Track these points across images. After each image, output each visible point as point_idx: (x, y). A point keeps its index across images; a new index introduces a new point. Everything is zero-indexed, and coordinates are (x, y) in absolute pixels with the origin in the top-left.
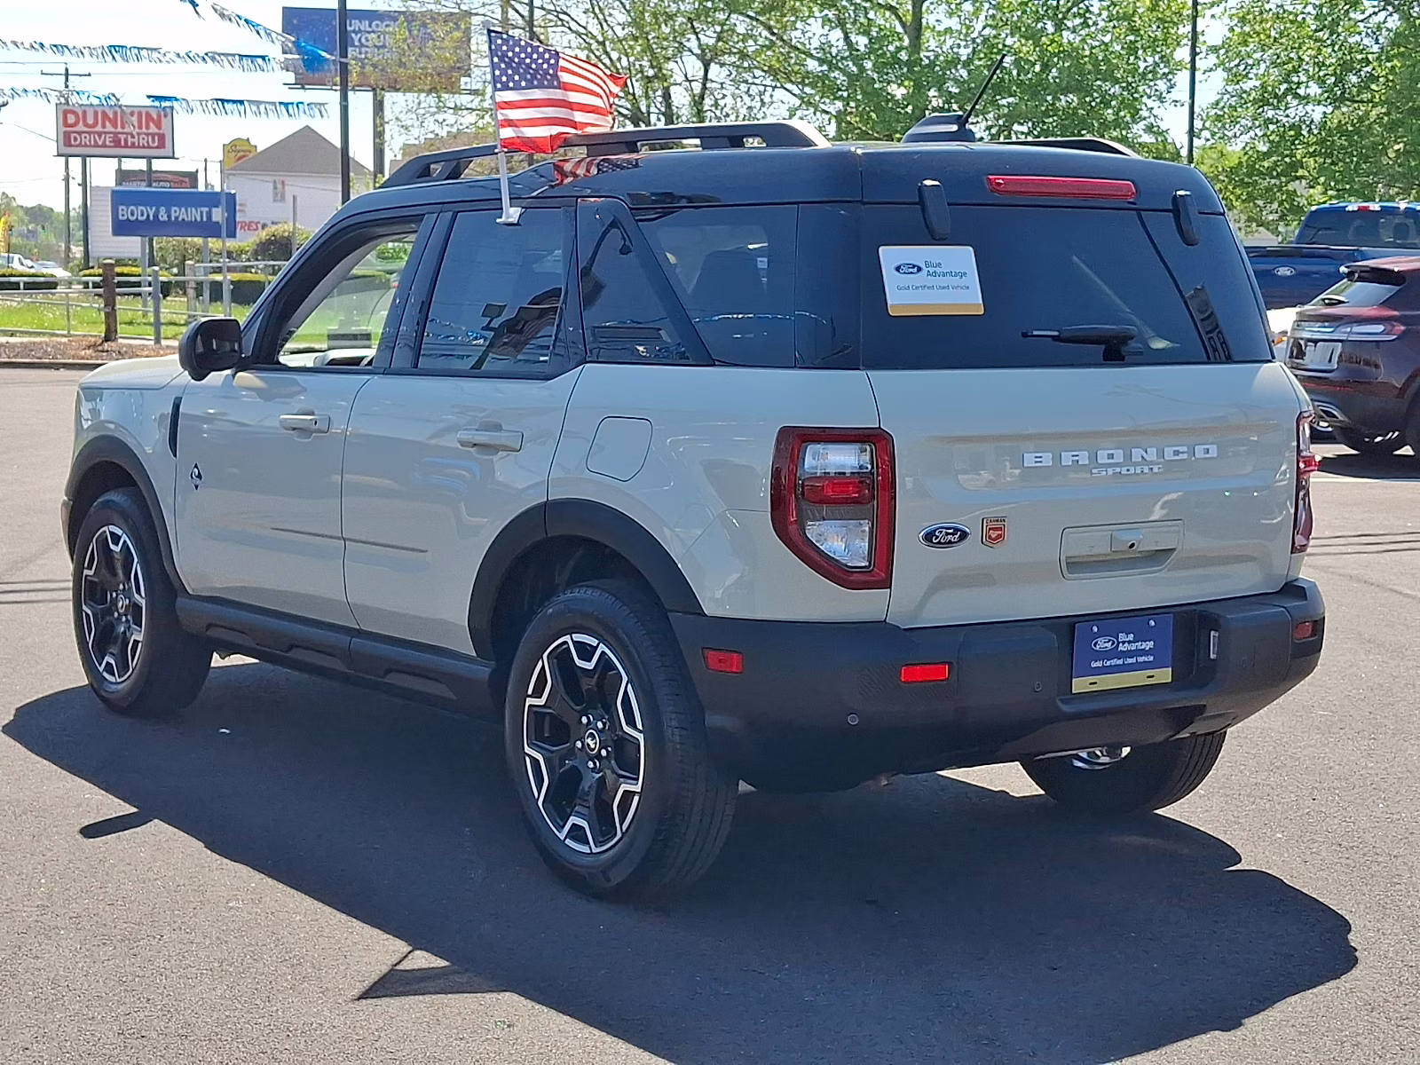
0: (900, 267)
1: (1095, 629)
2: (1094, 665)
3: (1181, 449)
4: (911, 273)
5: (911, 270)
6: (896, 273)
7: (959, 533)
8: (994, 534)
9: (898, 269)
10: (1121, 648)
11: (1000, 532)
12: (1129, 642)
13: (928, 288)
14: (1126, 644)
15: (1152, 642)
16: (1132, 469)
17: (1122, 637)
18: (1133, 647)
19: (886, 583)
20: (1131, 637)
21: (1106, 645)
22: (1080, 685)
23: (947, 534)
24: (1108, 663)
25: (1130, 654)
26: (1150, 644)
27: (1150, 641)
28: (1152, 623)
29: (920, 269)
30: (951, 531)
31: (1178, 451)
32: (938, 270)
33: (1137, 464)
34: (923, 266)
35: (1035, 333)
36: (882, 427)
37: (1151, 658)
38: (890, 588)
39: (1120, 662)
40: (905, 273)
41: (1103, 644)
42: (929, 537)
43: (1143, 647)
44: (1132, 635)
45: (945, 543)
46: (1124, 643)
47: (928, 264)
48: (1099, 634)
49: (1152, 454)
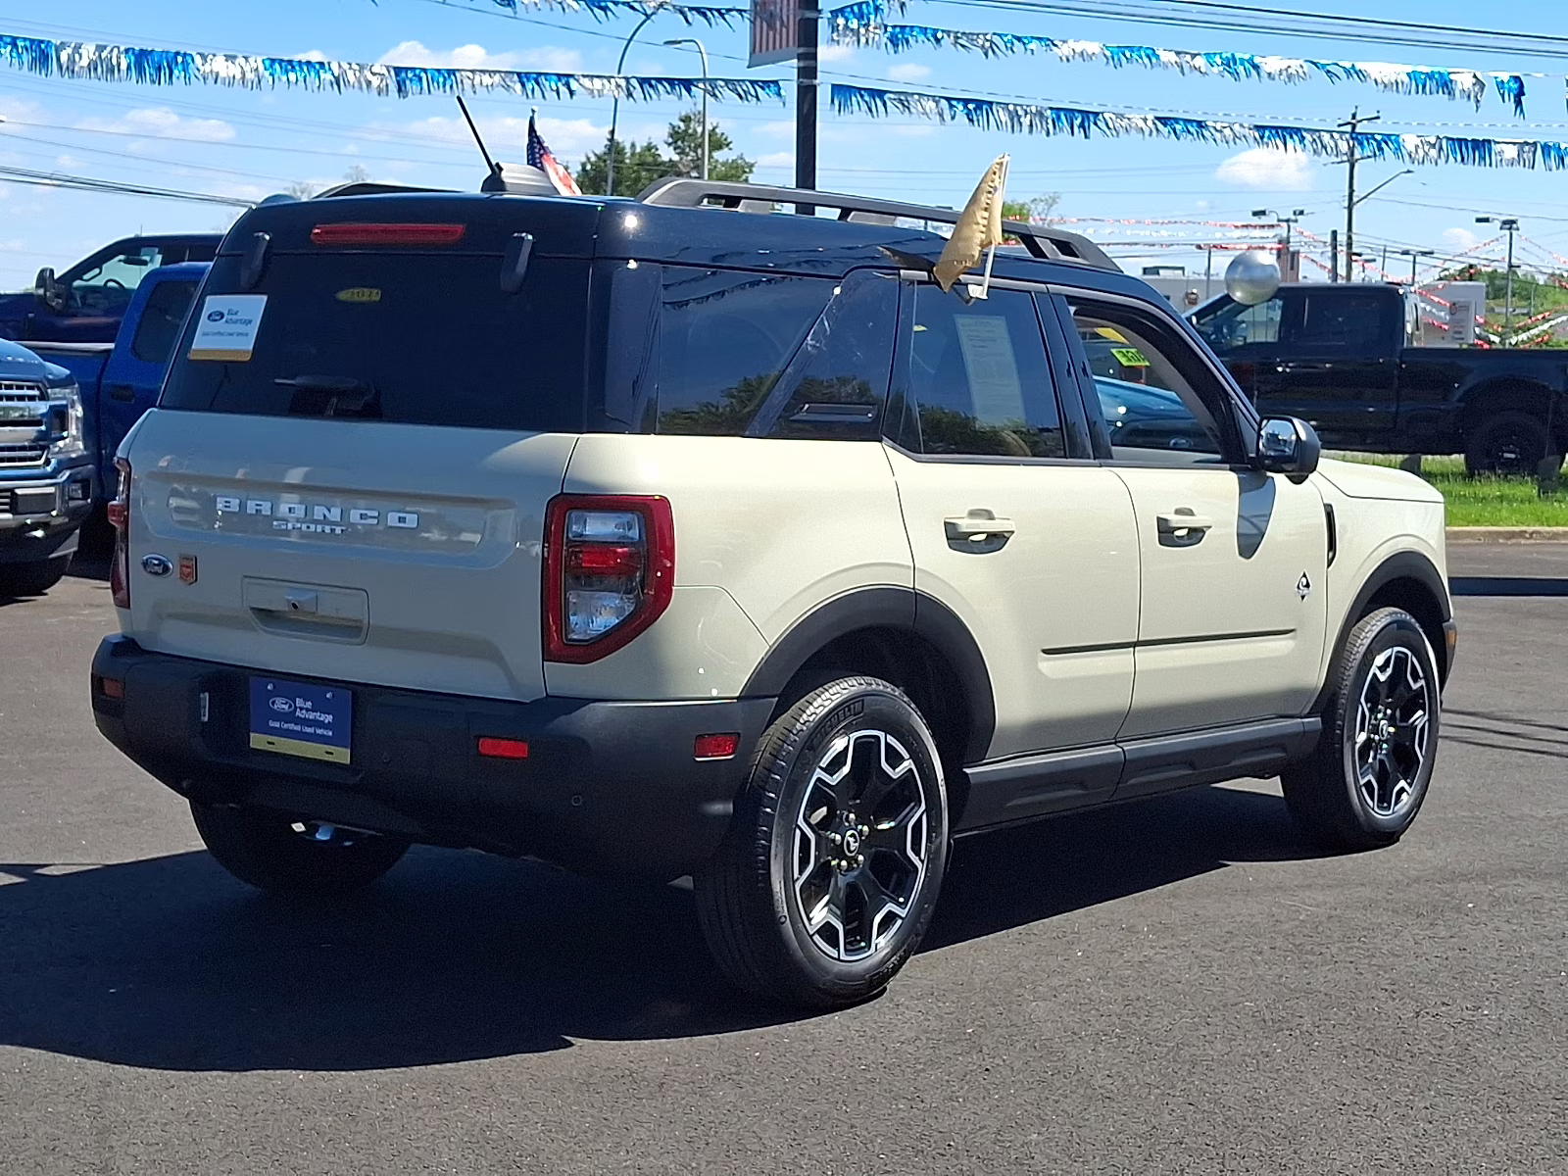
0: (212, 314)
1: (271, 686)
2: (272, 724)
3: (370, 513)
4: (216, 320)
5: (217, 317)
6: (208, 320)
8: (186, 571)
9: (210, 316)
10: (298, 713)
11: (190, 570)
12: (307, 710)
14: (304, 711)
15: (331, 716)
16: (312, 527)
17: (299, 702)
18: (312, 716)
20: (309, 704)
21: (284, 706)
22: (256, 741)
23: (155, 565)
24: (286, 726)
25: (308, 722)
26: (330, 718)
27: (329, 714)
28: (329, 695)
29: (223, 316)
31: (366, 514)
33: (317, 522)
34: (226, 314)
37: (330, 733)
38: (130, 608)
39: (298, 728)
41: (280, 705)
42: (145, 565)
43: (322, 719)
44: (310, 703)
45: (155, 572)
46: (301, 709)
47: (230, 312)
48: (276, 693)
49: (335, 514)
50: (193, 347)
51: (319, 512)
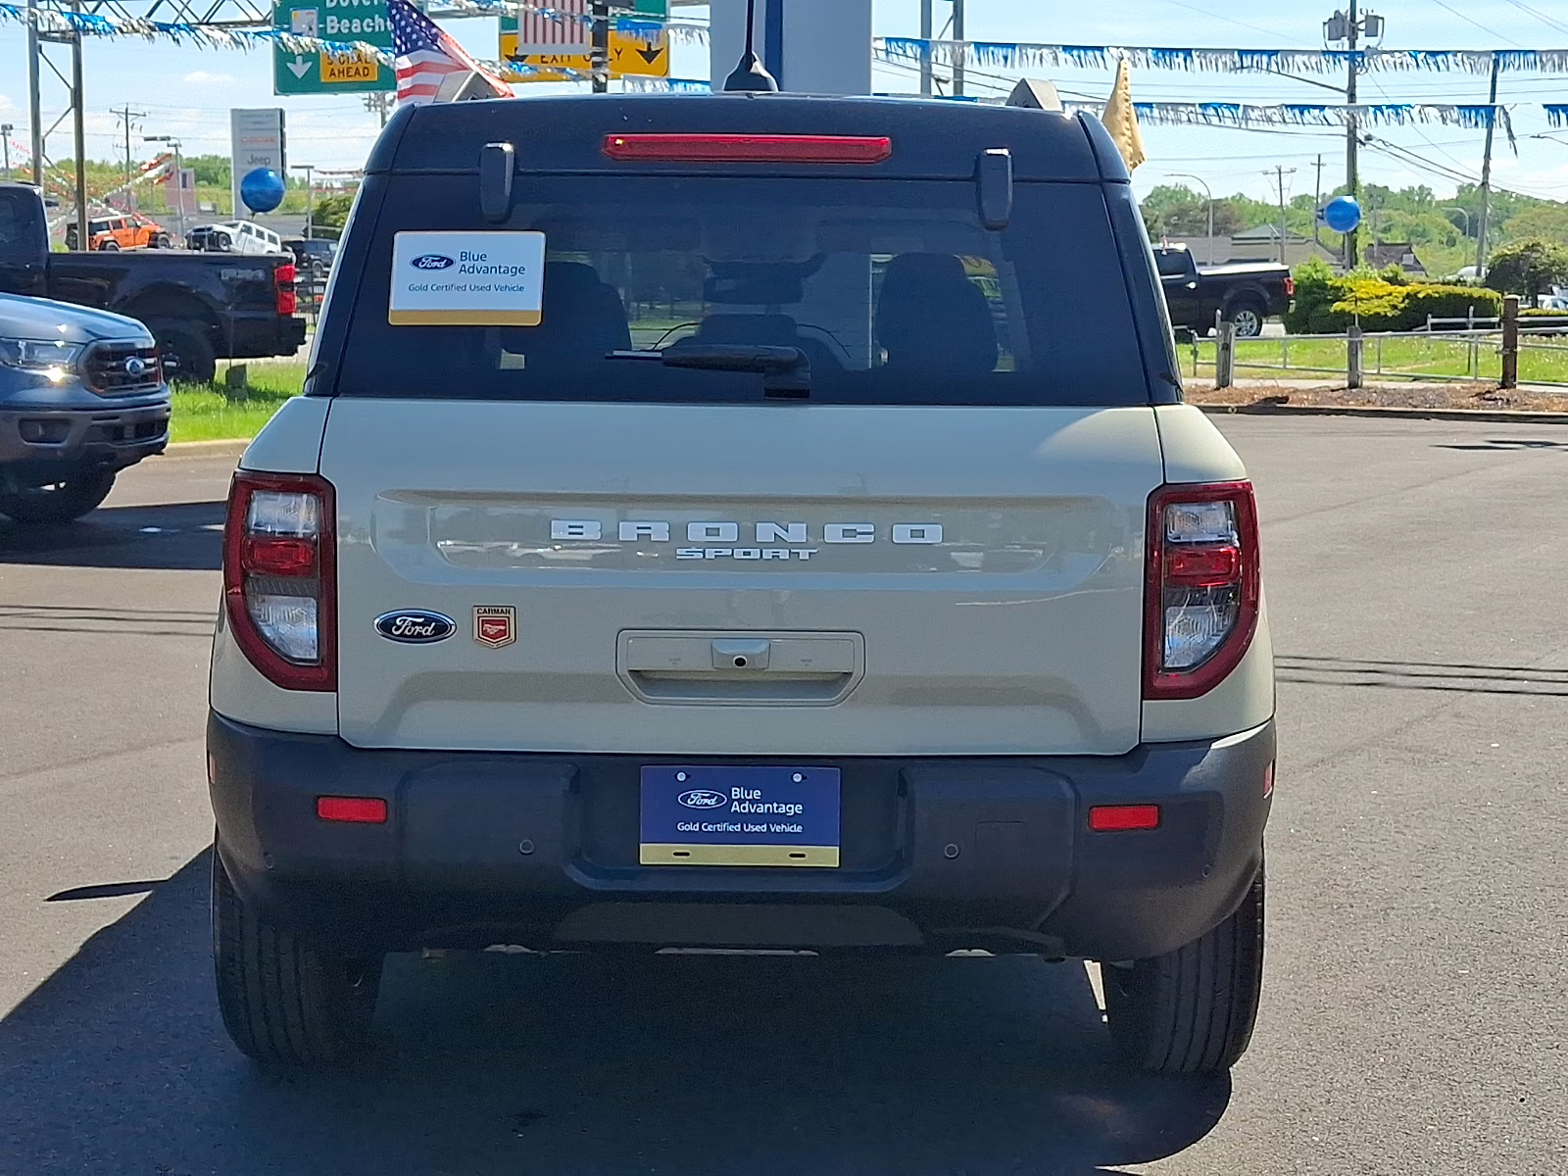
0: (420, 259)
1: (681, 777)
2: (682, 827)
3: (860, 528)
4: (436, 267)
5: (436, 264)
6: (415, 269)
7: (433, 624)
8: (492, 629)
9: (416, 263)
10: (735, 807)
11: (503, 628)
12: (752, 802)
13: (457, 288)
14: (747, 804)
15: (799, 806)
16: (754, 552)
17: (736, 793)
18: (761, 809)
19: (330, 684)
20: (756, 794)
21: (706, 801)
22: (652, 854)
23: (414, 624)
24: (712, 828)
25: (757, 819)
26: (796, 809)
27: (794, 803)
28: (798, 778)
29: (450, 262)
30: (420, 620)
31: (854, 530)
32: (479, 264)
33: (768, 545)
34: (456, 258)
35: (616, 353)
36: (321, 474)
37: (799, 829)
38: (337, 691)
39: (735, 828)
40: (425, 267)
41: (698, 799)
42: (387, 626)
43: (781, 811)
44: (758, 792)
45: (412, 636)
46: (741, 801)
47: (464, 256)
48: (692, 784)
49: (797, 532)
50: (392, 307)
51: (765, 532)
